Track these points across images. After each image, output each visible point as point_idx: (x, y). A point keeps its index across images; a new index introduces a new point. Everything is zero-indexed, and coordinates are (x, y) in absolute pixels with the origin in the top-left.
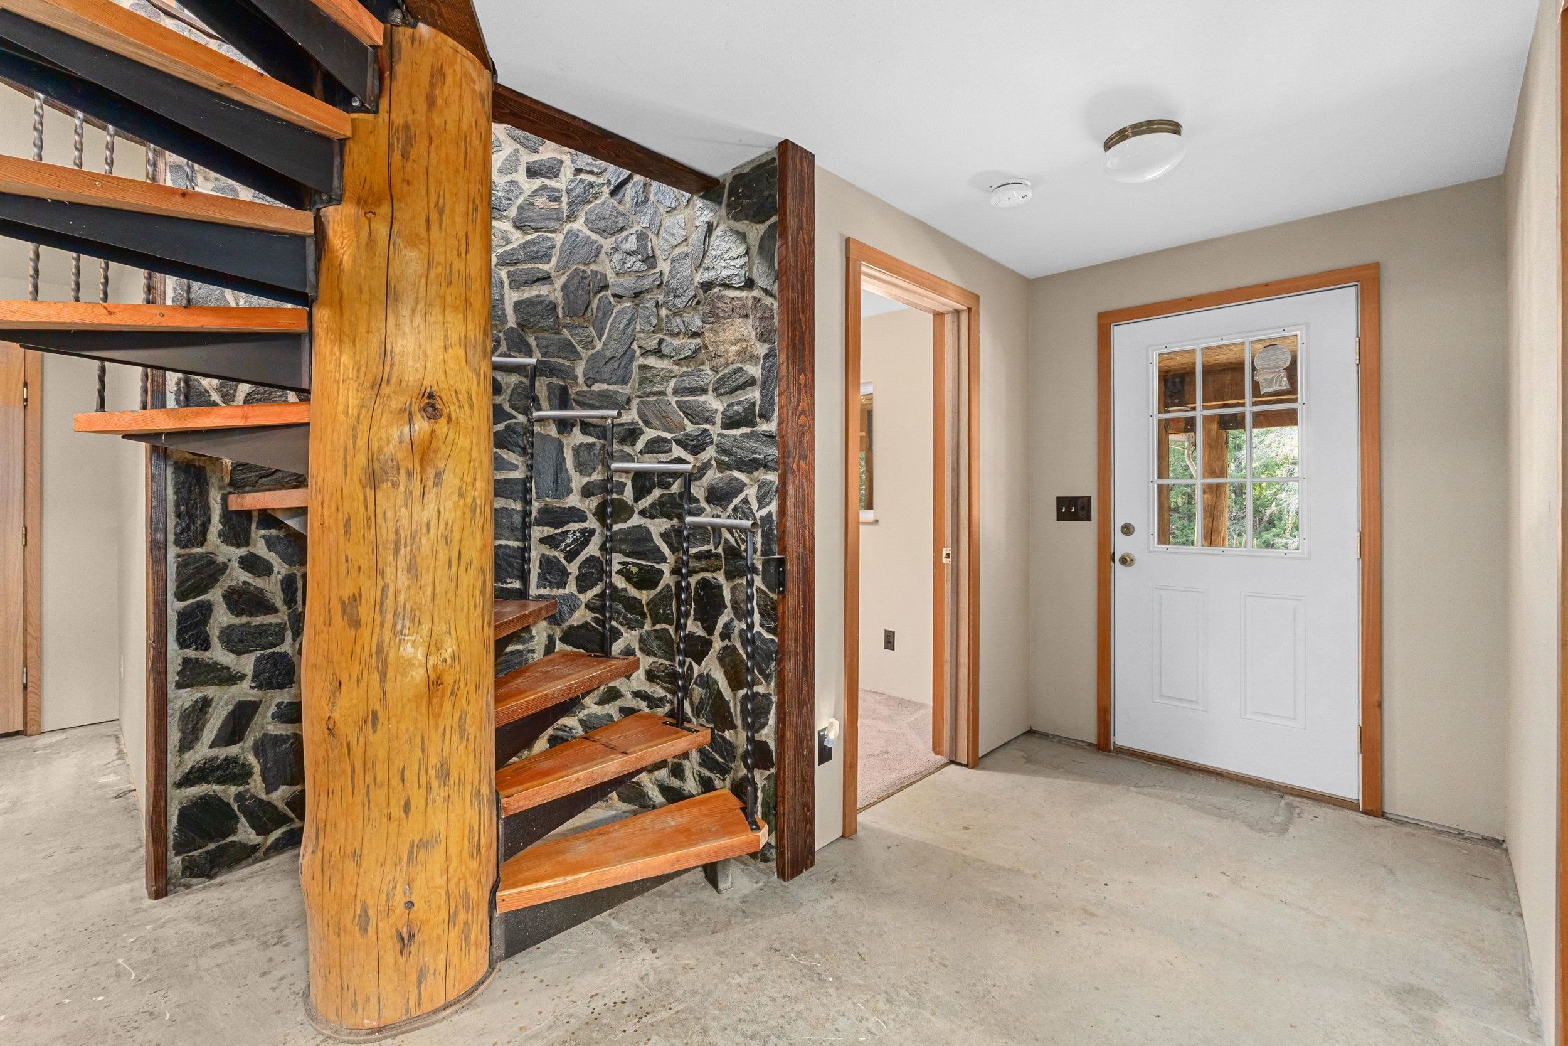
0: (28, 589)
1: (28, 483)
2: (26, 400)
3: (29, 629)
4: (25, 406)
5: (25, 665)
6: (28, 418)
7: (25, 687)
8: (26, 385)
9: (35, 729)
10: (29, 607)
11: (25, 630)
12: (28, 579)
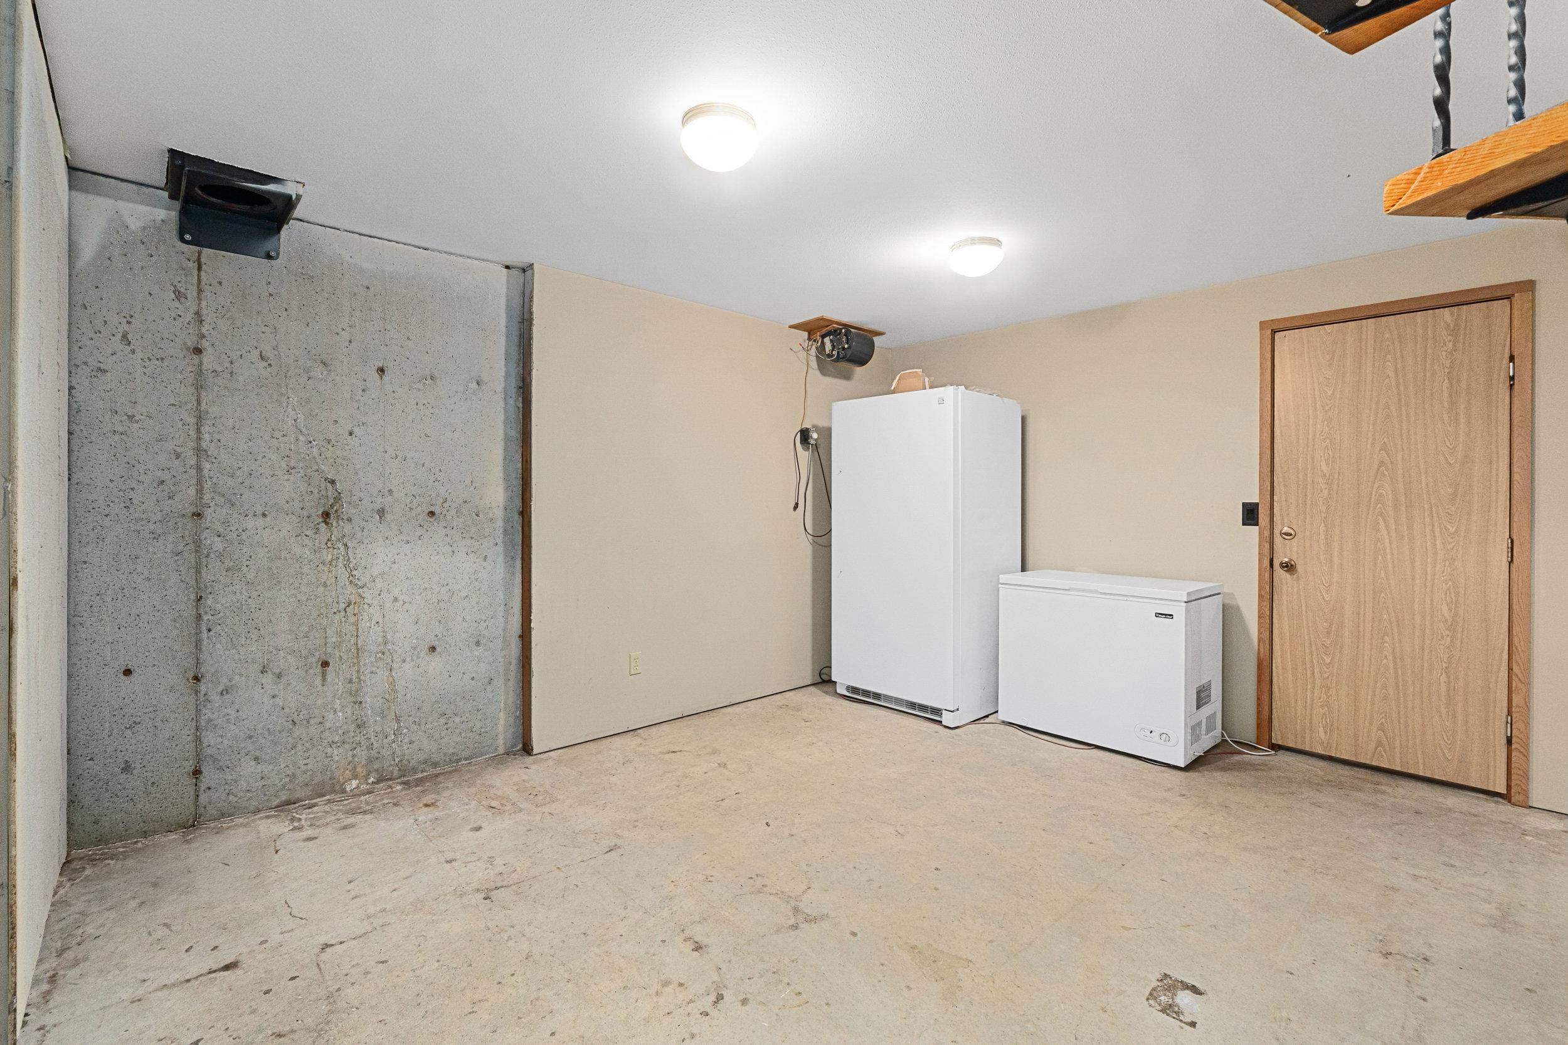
0: (1515, 618)
1: (1515, 483)
2: (1512, 378)
3: (1515, 668)
4: (1511, 386)
5: (1509, 713)
6: (1516, 401)
7: (1509, 741)
8: (1512, 359)
9: (1521, 798)
10: (1516, 640)
11: (1510, 669)
12: (1515, 606)
